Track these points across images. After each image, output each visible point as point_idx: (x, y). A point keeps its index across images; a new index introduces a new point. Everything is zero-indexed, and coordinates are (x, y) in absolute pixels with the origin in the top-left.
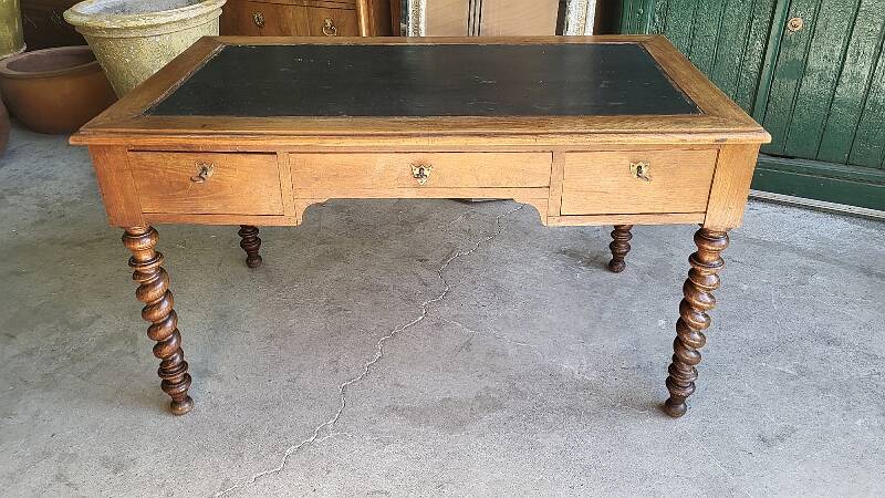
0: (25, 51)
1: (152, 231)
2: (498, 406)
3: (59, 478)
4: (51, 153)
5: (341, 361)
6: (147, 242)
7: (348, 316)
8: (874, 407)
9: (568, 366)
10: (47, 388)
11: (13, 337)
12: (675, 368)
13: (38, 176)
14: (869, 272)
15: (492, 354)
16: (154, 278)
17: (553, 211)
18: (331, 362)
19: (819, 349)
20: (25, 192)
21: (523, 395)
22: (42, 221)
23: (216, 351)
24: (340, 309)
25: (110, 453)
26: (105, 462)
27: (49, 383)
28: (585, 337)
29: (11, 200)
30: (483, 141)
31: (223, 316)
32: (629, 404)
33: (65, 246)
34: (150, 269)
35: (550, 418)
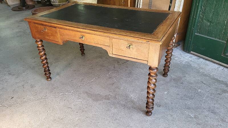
6: (40, 43)
9: (132, 96)
12: (147, 103)
16: (41, 50)
30: (93, 32)
32: (139, 109)
34: (41, 48)
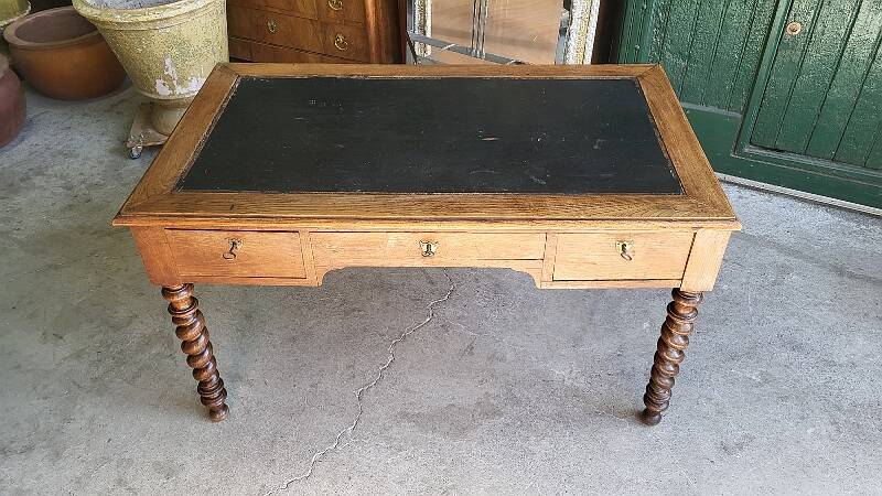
0: (31, 13)
1: (188, 286)
2: (496, 413)
3: (120, 482)
4: (67, 124)
5: (357, 366)
6: (184, 295)
7: (362, 317)
8: (826, 415)
9: (559, 371)
10: (100, 393)
11: (61, 338)
12: (651, 389)
13: (60, 153)
14: (840, 271)
15: (492, 358)
16: (191, 321)
17: (545, 277)
18: (349, 367)
19: (784, 355)
20: (50, 172)
21: (518, 402)
22: (70, 207)
23: (244, 353)
24: (354, 310)
25: (161, 459)
26: (158, 467)
27: (99, 387)
28: (576, 341)
29: (38, 181)
31: (248, 317)
32: (610, 411)
33: (95, 236)
34: (188, 315)
35: (542, 425)
